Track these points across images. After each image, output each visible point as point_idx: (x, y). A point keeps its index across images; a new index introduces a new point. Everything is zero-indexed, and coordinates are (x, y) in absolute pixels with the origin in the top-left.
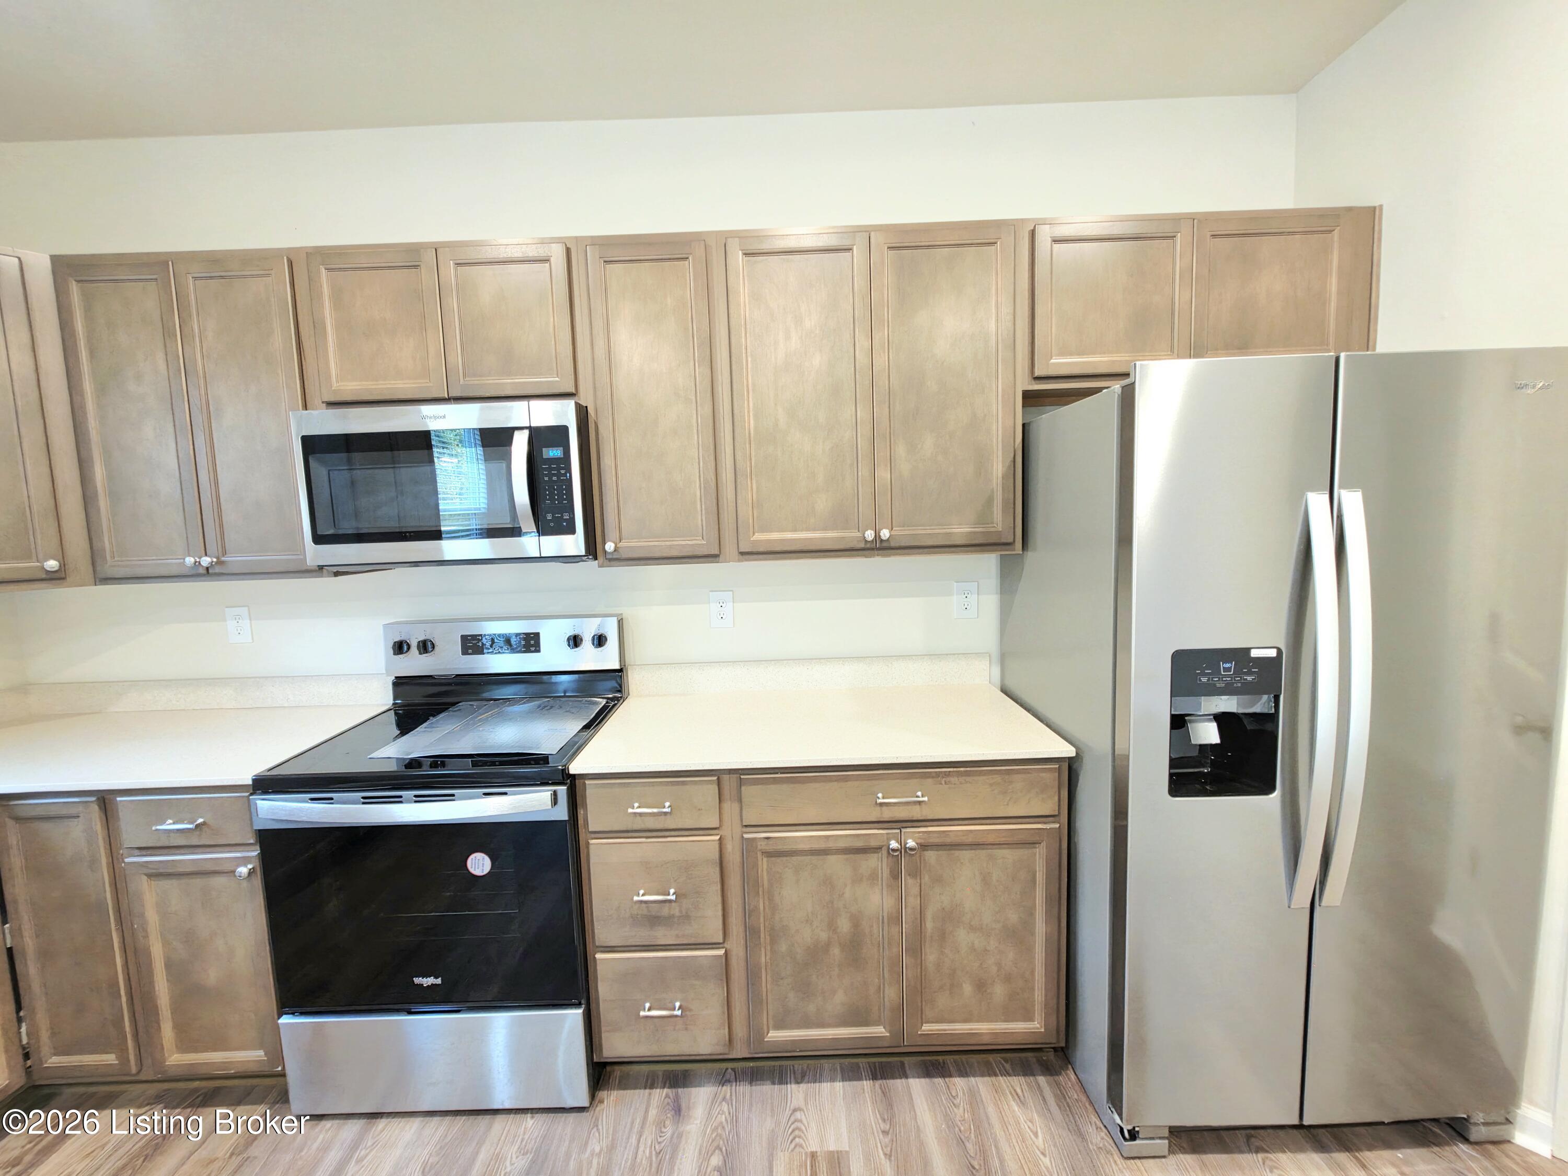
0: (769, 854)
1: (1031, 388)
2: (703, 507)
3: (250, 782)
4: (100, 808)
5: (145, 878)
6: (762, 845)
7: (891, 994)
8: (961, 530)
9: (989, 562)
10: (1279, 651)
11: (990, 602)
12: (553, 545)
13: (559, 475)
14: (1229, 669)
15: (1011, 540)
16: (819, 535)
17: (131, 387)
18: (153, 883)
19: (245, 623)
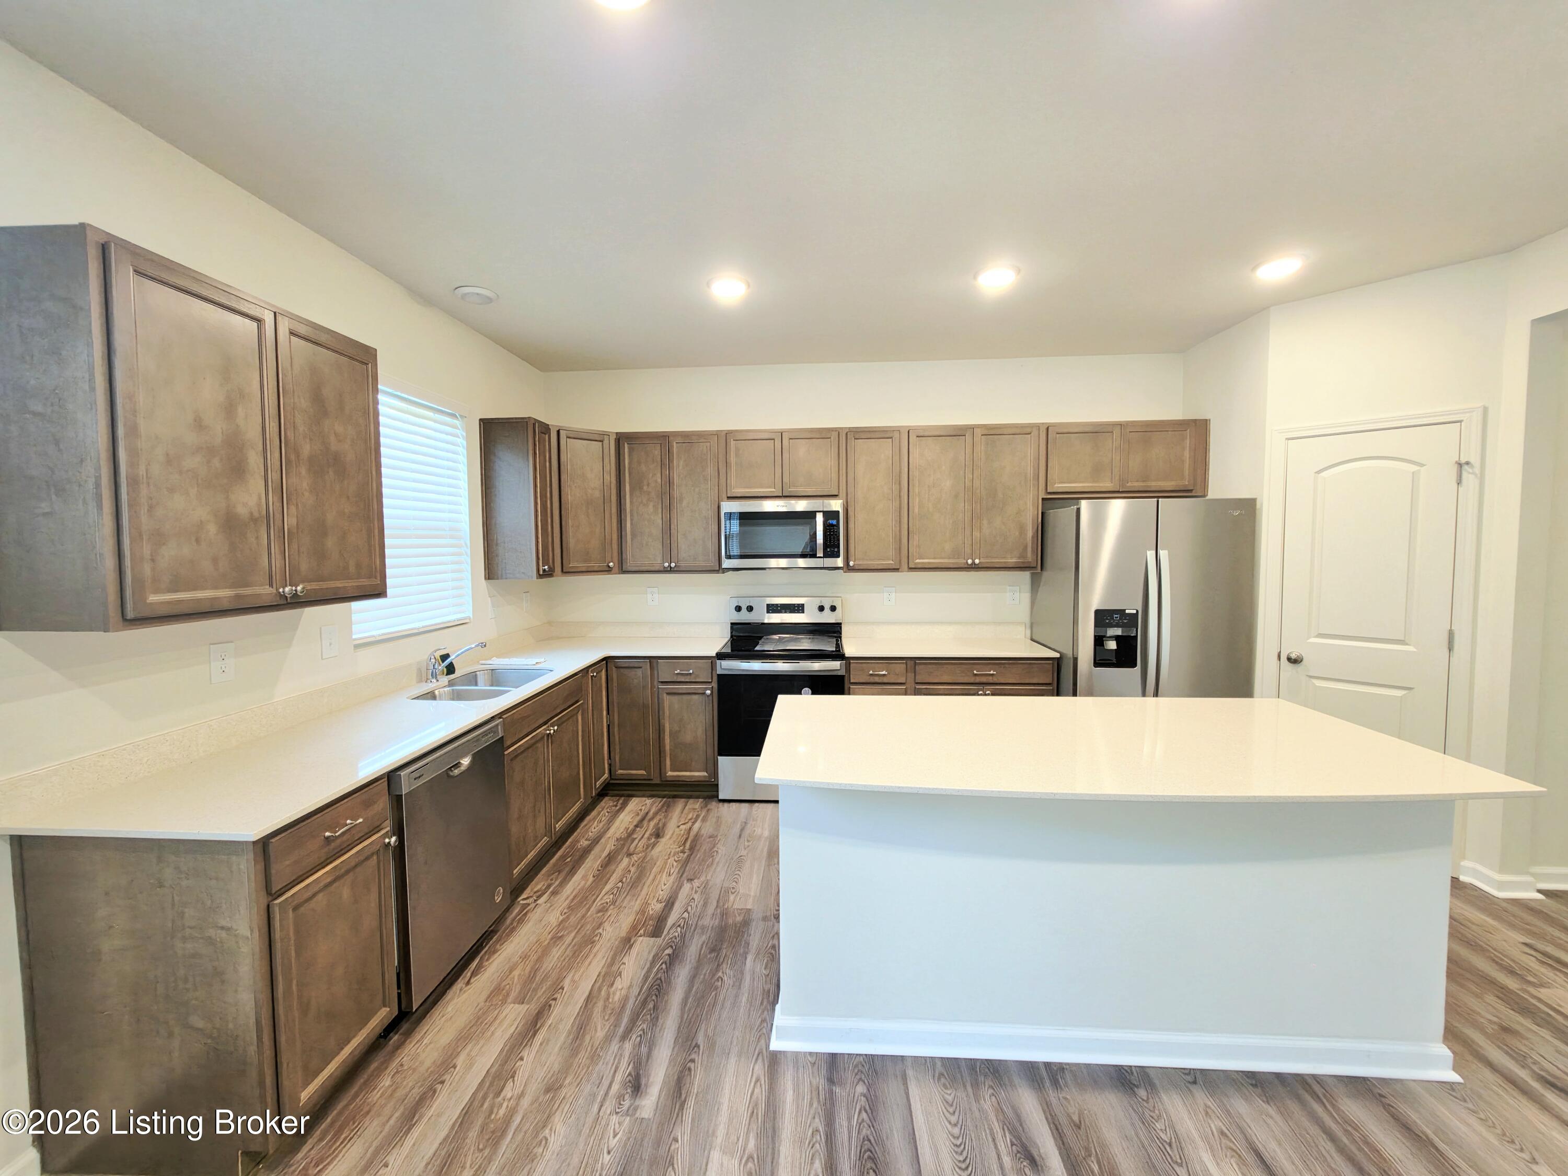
1: (1045, 497)
2: (894, 547)
3: (715, 655)
4: (649, 663)
5: (666, 695)
6: (925, 691)
8: (1012, 560)
9: (1026, 575)
10: (1137, 611)
11: (1026, 597)
12: (829, 562)
13: (834, 531)
14: (1117, 617)
15: (1035, 566)
16: (946, 561)
17: (645, 488)
18: (668, 697)
19: (656, 596)
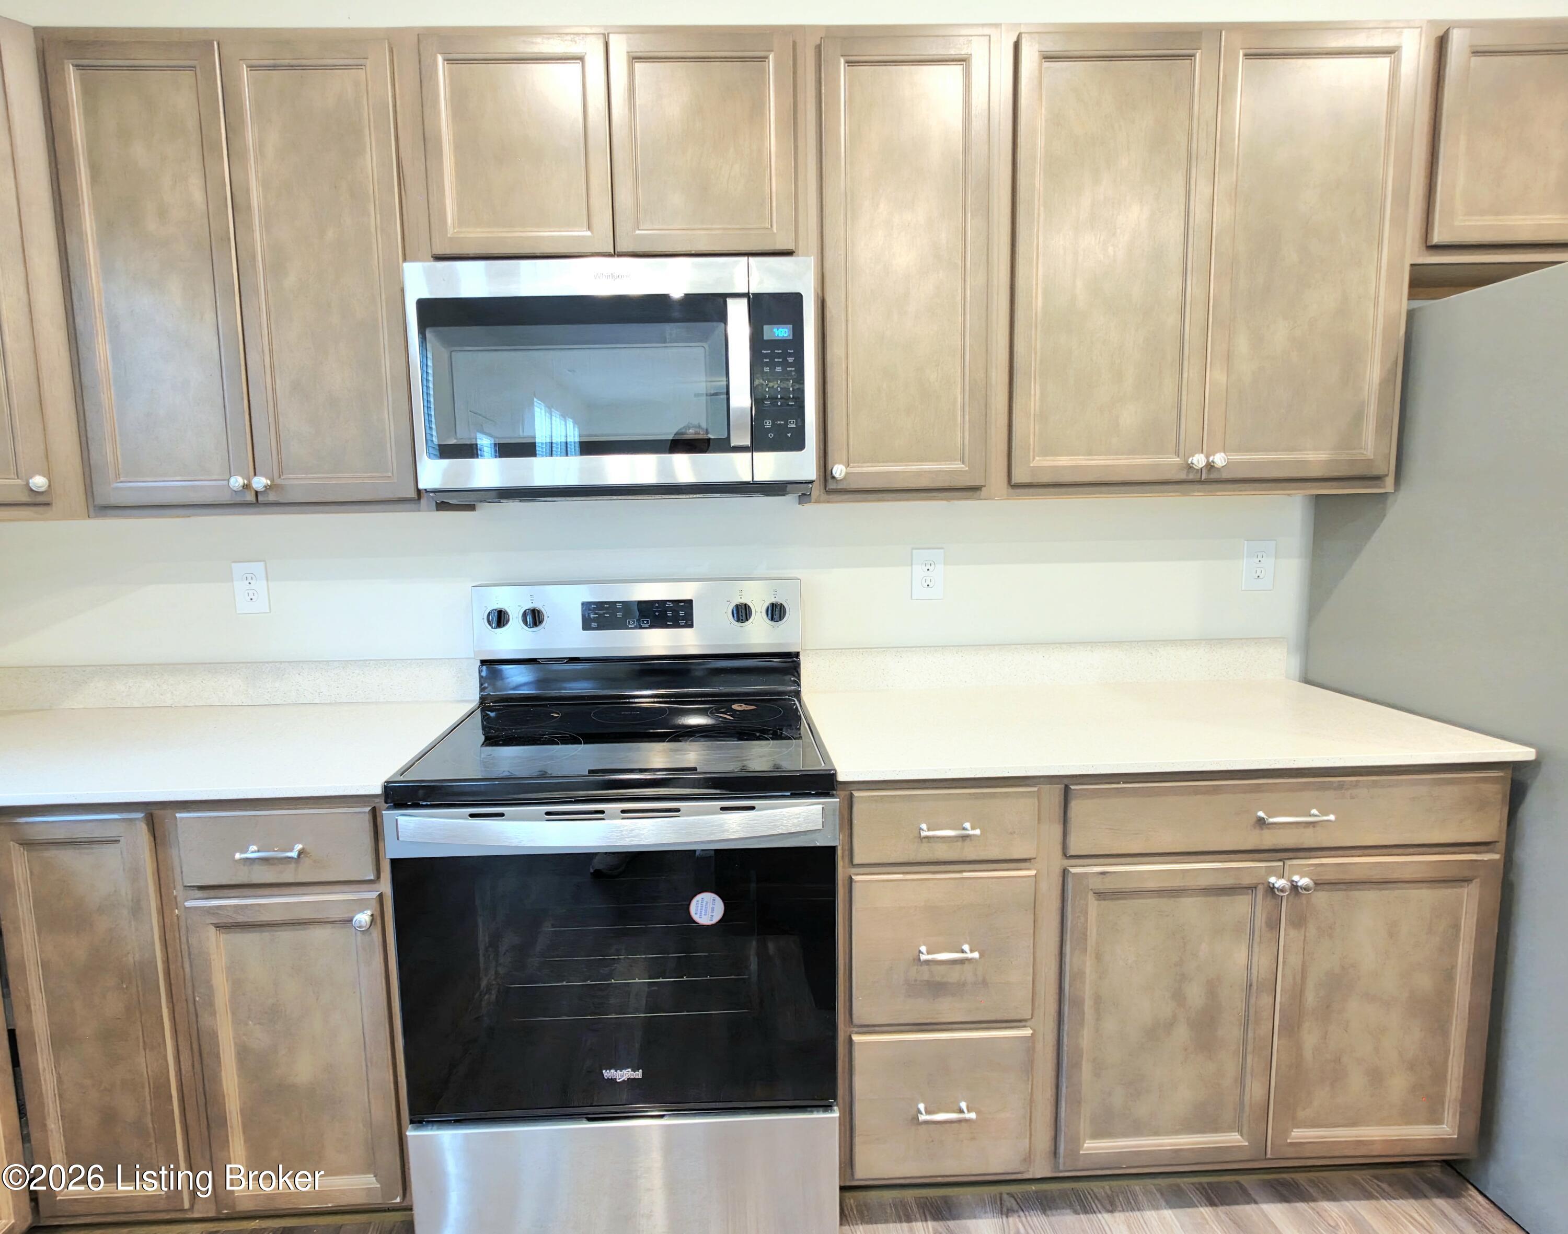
0: (1101, 895)
1: (1422, 260)
2: (967, 417)
3: (378, 790)
4: (148, 825)
5: (212, 929)
6: (1098, 884)
7: (1255, 1090)
8: (1317, 456)
11: (1292, 568)
12: (771, 466)
13: (783, 364)
15: (1385, 472)
16: (1122, 461)
17: (152, 225)
18: (224, 937)
19: (260, 585)
